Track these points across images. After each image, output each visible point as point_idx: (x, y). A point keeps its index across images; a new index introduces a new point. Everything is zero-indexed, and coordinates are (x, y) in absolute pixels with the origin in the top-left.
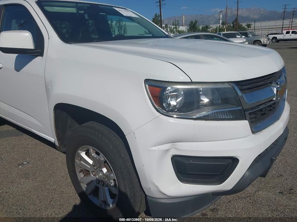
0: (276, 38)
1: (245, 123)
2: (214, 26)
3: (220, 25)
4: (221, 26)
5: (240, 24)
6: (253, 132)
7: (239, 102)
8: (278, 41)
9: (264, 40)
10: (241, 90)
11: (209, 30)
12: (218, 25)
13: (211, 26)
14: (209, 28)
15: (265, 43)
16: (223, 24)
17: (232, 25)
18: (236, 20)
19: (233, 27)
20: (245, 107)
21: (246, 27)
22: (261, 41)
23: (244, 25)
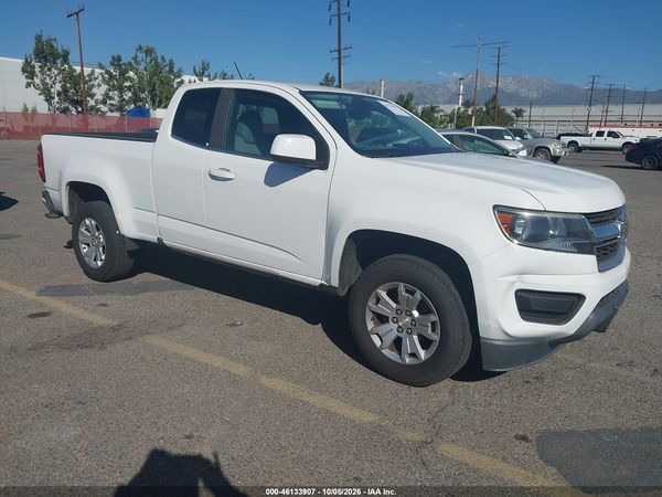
0: (576, 143)
1: (593, 258)
2: (448, 109)
3: (458, 106)
4: (462, 109)
5: (502, 107)
6: (600, 271)
7: (587, 235)
8: (580, 149)
9: (555, 148)
10: (591, 223)
11: (436, 115)
12: (456, 107)
13: (442, 107)
14: (438, 112)
15: (558, 154)
16: (466, 104)
17: (484, 109)
18: (494, 98)
19: (487, 112)
20: (595, 241)
21: (513, 114)
22: (549, 149)
23: (509, 110)
